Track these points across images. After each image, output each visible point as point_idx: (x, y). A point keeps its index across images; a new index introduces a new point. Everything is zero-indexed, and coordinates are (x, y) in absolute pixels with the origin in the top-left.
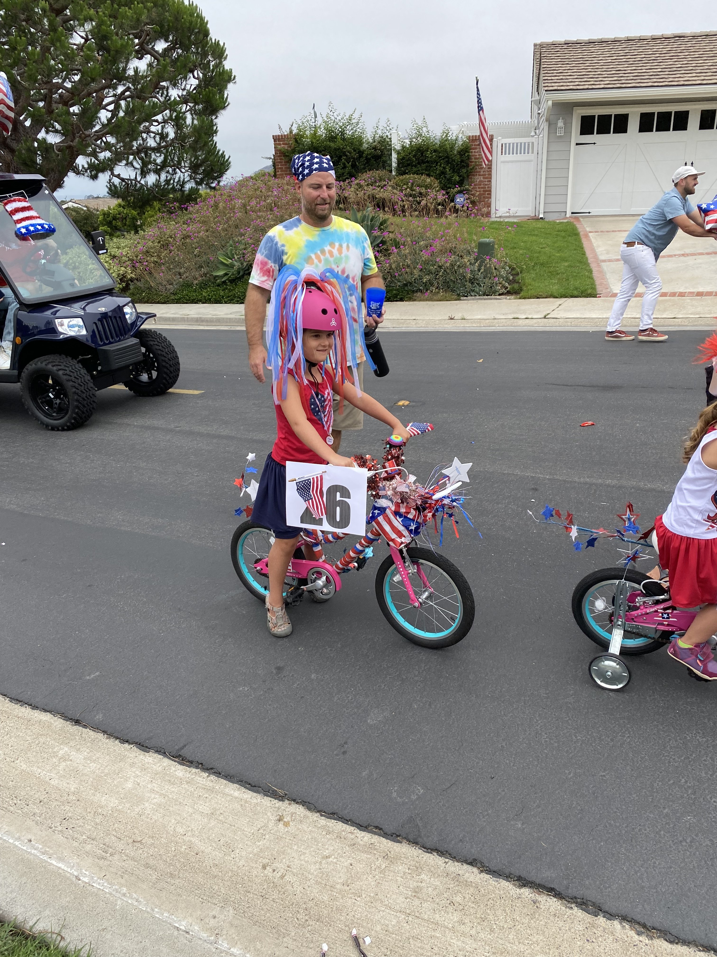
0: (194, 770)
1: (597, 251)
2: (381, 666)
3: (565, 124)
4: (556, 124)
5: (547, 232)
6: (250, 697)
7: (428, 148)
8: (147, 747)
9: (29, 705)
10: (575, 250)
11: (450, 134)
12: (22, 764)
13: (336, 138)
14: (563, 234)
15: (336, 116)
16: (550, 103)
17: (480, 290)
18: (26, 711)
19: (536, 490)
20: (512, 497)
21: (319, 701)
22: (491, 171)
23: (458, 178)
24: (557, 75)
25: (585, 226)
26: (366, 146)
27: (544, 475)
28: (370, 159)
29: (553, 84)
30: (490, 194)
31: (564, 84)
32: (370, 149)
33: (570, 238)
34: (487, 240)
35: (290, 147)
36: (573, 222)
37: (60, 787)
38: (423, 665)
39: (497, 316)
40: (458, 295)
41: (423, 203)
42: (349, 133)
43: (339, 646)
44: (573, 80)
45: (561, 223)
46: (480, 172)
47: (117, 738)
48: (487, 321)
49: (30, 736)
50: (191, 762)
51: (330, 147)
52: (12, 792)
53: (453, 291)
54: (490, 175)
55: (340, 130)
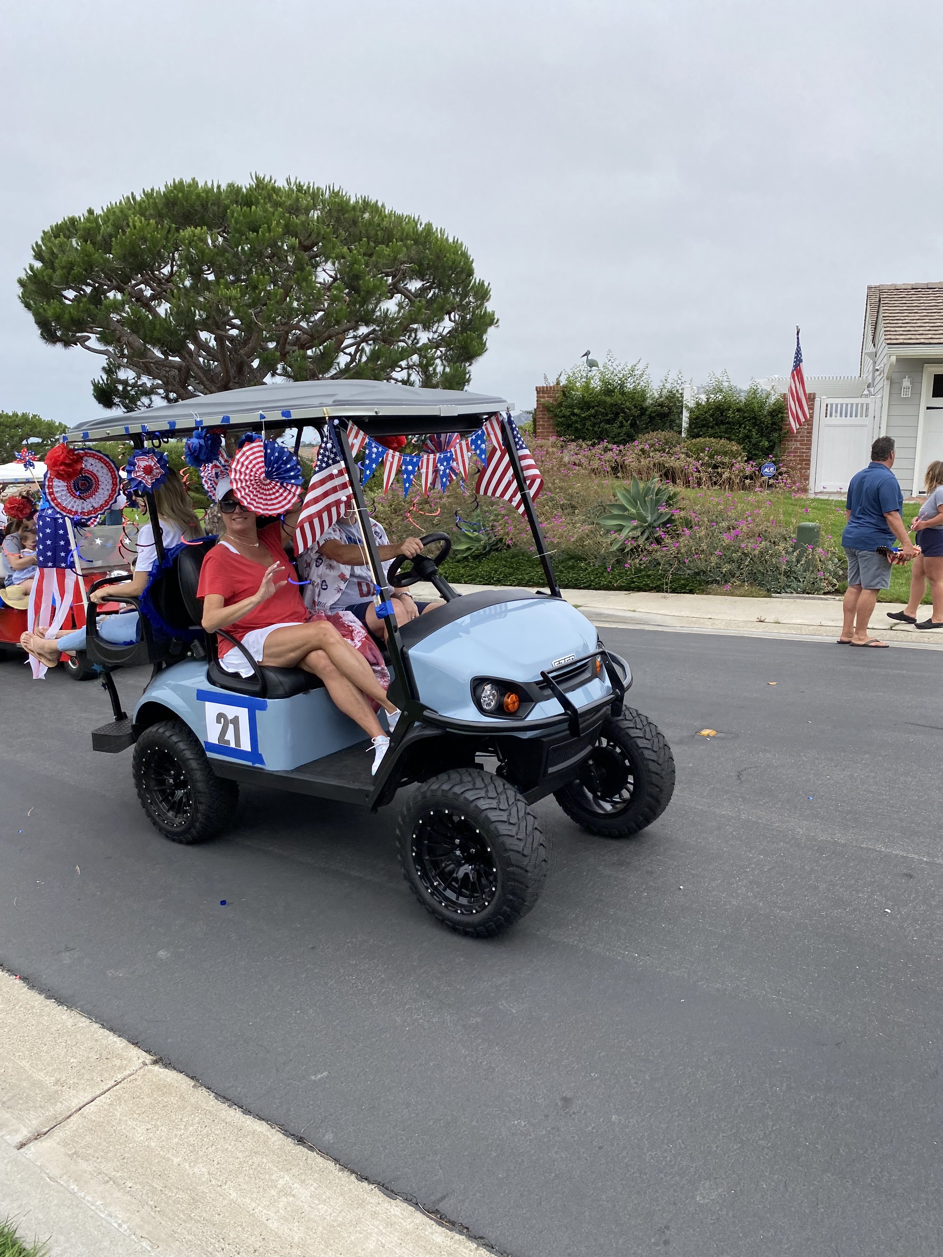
0: (458, 1237)
2: (709, 1116)
3: (912, 383)
4: (901, 383)
6: (528, 1137)
7: (730, 407)
8: (392, 1191)
9: (239, 1107)
11: (759, 390)
12: (231, 1192)
13: (613, 391)
15: (615, 367)
16: (893, 359)
17: (798, 586)
18: (235, 1115)
19: (911, 876)
20: (876, 884)
21: (625, 1157)
22: (811, 437)
23: (767, 443)
24: (903, 325)
26: (651, 402)
27: (919, 855)
28: (654, 417)
29: (897, 337)
30: (809, 464)
31: (913, 337)
32: (655, 406)
34: (811, 524)
35: (556, 400)
37: (280, 1233)
38: (771, 1123)
39: (824, 623)
40: (769, 590)
41: (726, 475)
42: (630, 386)
43: (647, 1078)
44: (924, 332)
46: (796, 437)
47: (353, 1172)
48: (811, 628)
49: (241, 1151)
50: (453, 1224)
51: (605, 402)
52: (218, 1231)
53: (761, 585)
54: (810, 441)
55: (619, 382)
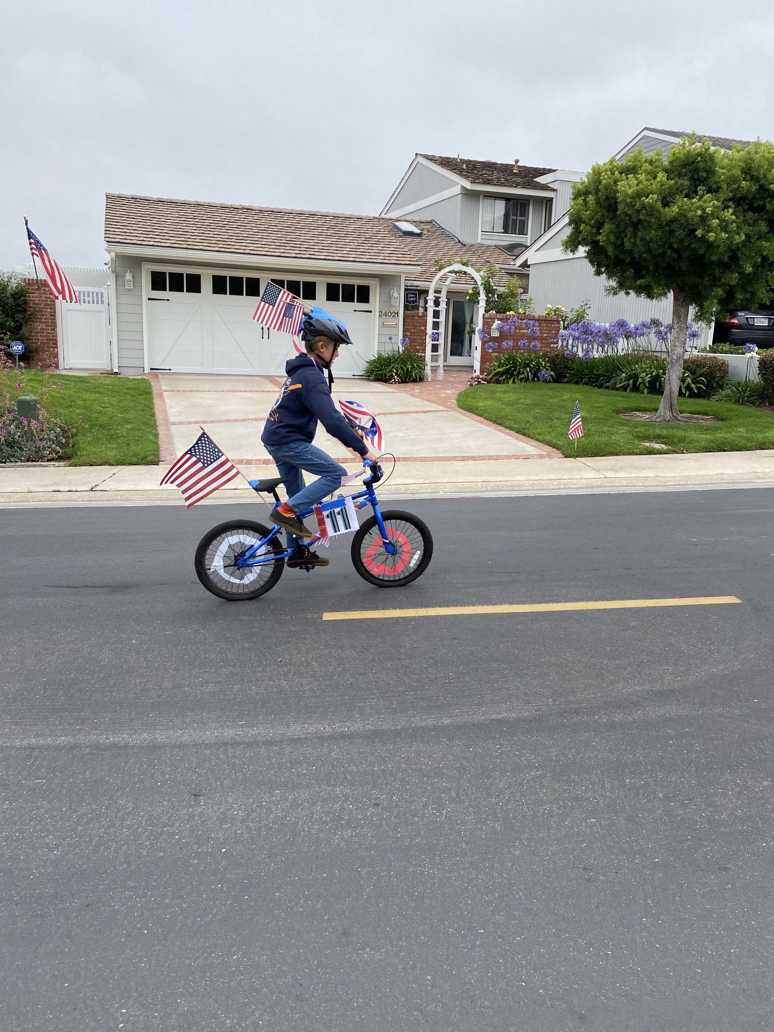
1: (168, 412)
3: (133, 277)
4: (124, 276)
5: (115, 390)
10: (142, 410)
14: (133, 392)
16: (113, 255)
17: (22, 456)
22: (55, 319)
23: (13, 323)
24: (121, 227)
25: (162, 384)
30: (56, 344)
31: (128, 238)
33: (140, 397)
34: (27, 398)
36: (148, 380)
39: (35, 489)
44: (138, 235)
45: (135, 379)
46: (41, 319)
54: (55, 323)
